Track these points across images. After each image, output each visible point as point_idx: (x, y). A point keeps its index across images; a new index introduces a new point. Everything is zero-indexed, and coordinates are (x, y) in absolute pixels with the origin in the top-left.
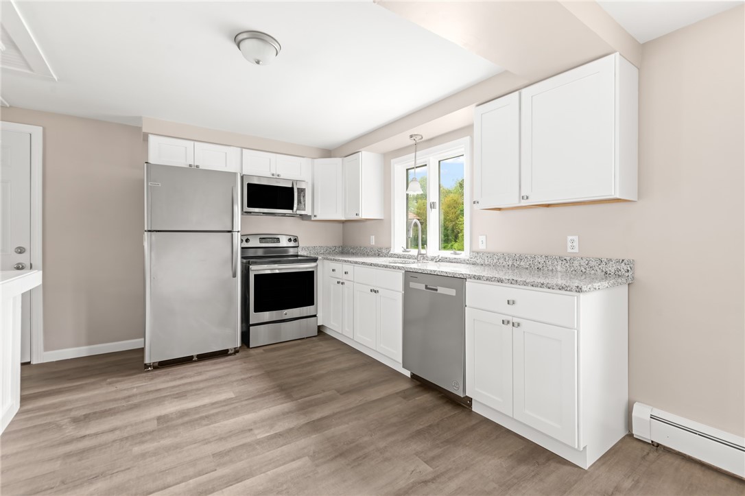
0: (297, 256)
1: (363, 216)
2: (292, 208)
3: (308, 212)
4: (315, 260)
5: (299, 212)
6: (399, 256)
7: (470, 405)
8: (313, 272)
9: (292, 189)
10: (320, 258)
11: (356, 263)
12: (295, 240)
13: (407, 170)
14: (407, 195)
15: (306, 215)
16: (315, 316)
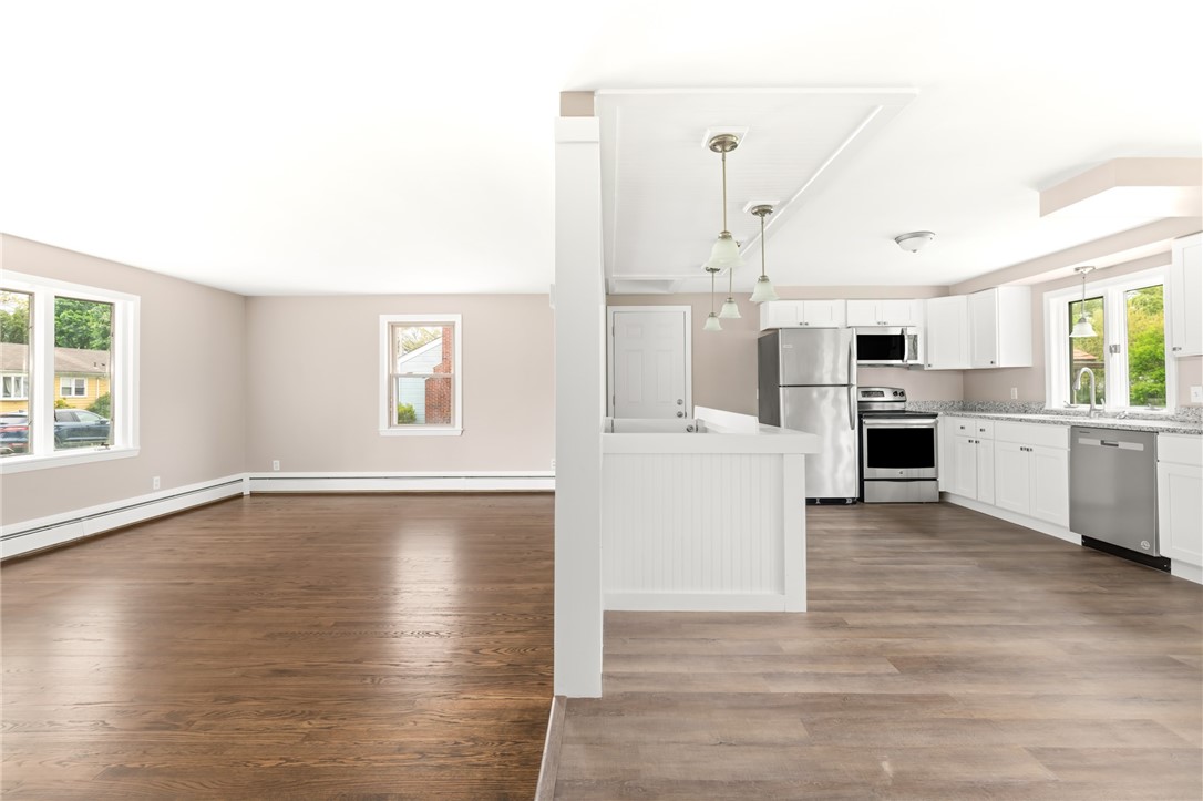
0: (904, 411)
1: (1002, 363)
2: (902, 358)
3: (920, 361)
4: (935, 416)
5: (910, 362)
6: (1058, 413)
7: (1169, 570)
8: (932, 429)
9: (901, 338)
10: (940, 413)
11: (997, 418)
12: (902, 394)
13: (1070, 304)
14: (1071, 339)
15: (918, 365)
16: (935, 479)
